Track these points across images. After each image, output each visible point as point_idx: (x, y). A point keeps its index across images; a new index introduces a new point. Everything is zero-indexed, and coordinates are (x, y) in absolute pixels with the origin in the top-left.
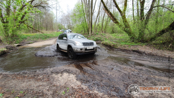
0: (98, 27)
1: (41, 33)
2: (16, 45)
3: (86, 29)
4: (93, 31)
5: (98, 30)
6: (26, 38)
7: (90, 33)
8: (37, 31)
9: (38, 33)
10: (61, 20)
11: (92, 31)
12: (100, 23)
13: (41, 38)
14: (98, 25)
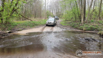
0: (94, 13)
1: (29, 21)
2: (8, 31)
3: (77, 15)
4: (86, 18)
5: (93, 16)
6: (16, 25)
7: (82, 20)
8: (26, 19)
9: (27, 21)
10: (50, 6)
11: (84, 18)
12: (97, 8)
13: (29, 26)
14: (94, 11)
